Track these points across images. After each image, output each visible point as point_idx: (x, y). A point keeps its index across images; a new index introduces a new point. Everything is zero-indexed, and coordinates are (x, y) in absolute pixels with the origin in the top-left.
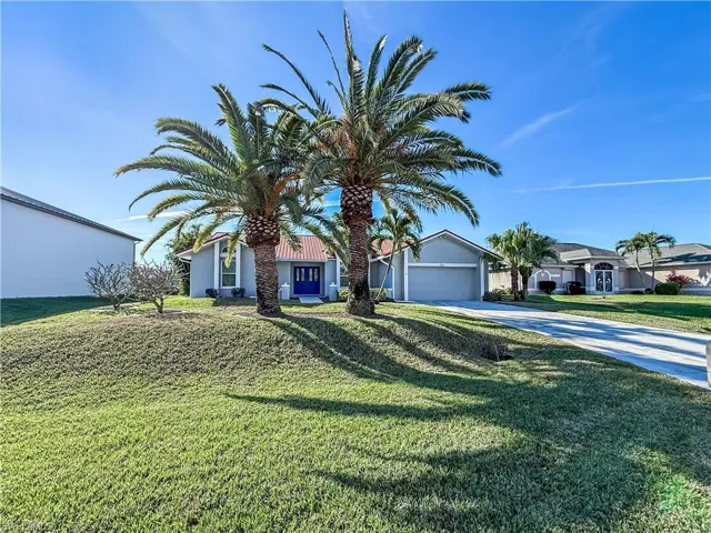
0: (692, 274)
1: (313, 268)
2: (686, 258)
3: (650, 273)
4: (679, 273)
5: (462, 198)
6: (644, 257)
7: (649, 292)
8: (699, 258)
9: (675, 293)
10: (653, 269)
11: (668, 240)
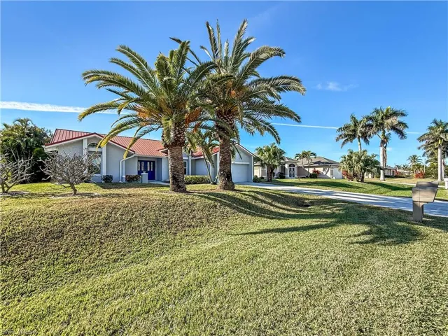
0: (321, 170)
1: (150, 162)
2: (318, 163)
3: (307, 169)
4: (317, 169)
5: (274, 130)
6: (305, 162)
7: (307, 177)
8: (323, 163)
9: (316, 178)
10: (308, 167)
11: (314, 154)
